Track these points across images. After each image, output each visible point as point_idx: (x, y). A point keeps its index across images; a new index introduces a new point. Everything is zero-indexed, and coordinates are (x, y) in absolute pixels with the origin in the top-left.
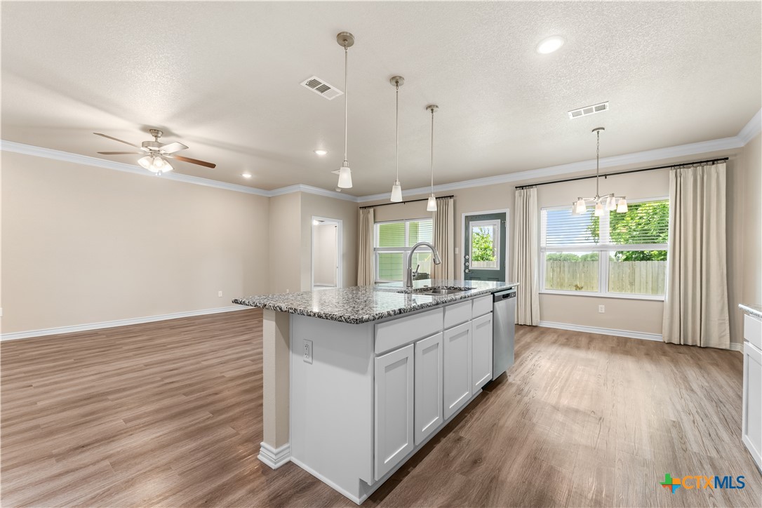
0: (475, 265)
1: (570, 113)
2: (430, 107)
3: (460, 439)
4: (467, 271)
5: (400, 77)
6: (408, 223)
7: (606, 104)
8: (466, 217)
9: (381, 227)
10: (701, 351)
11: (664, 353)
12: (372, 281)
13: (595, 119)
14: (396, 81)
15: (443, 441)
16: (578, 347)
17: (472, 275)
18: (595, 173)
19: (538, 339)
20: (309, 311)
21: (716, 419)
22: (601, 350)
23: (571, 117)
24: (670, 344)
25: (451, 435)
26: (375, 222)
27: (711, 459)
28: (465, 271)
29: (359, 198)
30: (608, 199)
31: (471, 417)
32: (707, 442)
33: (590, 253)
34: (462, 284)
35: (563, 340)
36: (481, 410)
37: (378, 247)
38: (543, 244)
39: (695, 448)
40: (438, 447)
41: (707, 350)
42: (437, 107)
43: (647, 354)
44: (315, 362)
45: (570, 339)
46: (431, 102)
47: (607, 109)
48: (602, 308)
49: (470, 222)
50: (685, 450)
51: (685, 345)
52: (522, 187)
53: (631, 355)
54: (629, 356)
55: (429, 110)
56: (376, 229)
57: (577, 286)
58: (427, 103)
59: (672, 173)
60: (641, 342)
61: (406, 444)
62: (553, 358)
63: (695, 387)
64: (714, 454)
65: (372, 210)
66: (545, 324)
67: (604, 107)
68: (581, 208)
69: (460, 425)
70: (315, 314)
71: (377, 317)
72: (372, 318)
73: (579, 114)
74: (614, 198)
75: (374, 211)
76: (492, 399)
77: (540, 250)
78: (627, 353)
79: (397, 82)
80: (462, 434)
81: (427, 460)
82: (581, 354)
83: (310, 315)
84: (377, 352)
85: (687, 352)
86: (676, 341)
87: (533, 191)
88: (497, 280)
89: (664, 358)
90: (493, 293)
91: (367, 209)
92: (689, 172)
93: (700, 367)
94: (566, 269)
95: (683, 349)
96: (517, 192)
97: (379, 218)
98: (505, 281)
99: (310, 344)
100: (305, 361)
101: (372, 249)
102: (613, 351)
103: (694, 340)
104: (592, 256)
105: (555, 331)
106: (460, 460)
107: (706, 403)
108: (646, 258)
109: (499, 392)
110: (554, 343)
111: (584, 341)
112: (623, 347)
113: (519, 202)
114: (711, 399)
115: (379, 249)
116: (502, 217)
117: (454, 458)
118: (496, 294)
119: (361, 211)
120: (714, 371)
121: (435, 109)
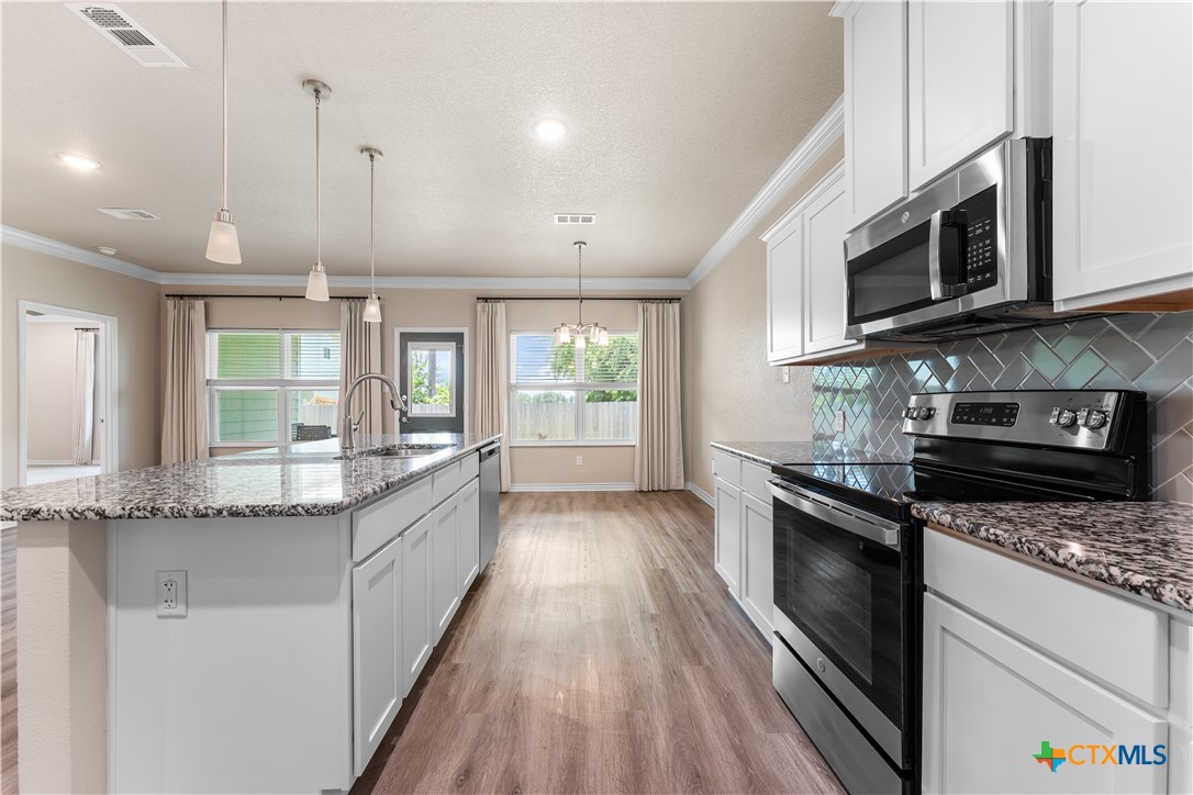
0: (416, 410)
1: (556, 217)
2: (368, 149)
3: (455, 668)
4: (404, 420)
5: (325, 85)
6: (288, 336)
7: (594, 217)
8: (402, 334)
9: (221, 338)
10: (664, 494)
11: (639, 503)
12: (203, 446)
13: (578, 230)
14: (317, 88)
15: (432, 680)
16: (560, 511)
17: (411, 425)
18: (576, 294)
19: (513, 509)
20: (201, 507)
21: (690, 558)
22: (584, 509)
23: (556, 221)
24: (641, 491)
25: (441, 667)
26: (208, 328)
27: (695, 595)
28: (400, 420)
29: (163, 275)
30: (592, 329)
31: (461, 633)
32: (690, 581)
33: (542, 392)
34: (396, 438)
35: (541, 504)
36: (471, 619)
37: (216, 378)
38: (513, 381)
39: (683, 589)
40: (427, 691)
41: (670, 493)
42: (380, 153)
43: (626, 506)
44: (194, 614)
45: (551, 503)
46: (372, 143)
47: (593, 223)
48: (579, 460)
49: (409, 343)
50: (677, 594)
51: (653, 491)
52: (486, 300)
53: (613, 510)
54: (612, 513)
55: (366, 155)
56: (211, 342)
57: (540, 435)
58: (364, 143)
59: (640, 306)
60: (617, 494)
61: (394, 701)
62: (538, 530)
63: (669, 531)
64: (697, 590)
65: (200, 304)
66: (518, 488)
67: (590, 220)
68: (564, 336)
69: (450, 648)
70: (220, 512)
71: (360, 499)
72: (354, 501)
73: (564, 220)
74: (598, 329)
75: (207, 307)
76: (481, 601)
77: (511, 388)
78: (608, 508)
79: (317, 91)
80: (456, 660)
81: (416, 716)
82: (567, 518)
83: (206, 515)
84: (357, 558)
85: (655, 497)
86: (646, 490)
87: (501, 307)
88: (452, 431)
89: (639, 507)
90: (478, 450)
91: (187, 301)
92: (653, 307)
93: (668, 510)
94: (528, 413)
95: (651, 496)
96: (480, 305)
97: (216, 321)
98: (463, 432)
99: (179, 578)
100: (160, 617)
101: (200, 381)
102: (595, 508)
103: (659, 486)
104: (546, 397)
105: (530, 495)
106: (465, 697)
107: (680, 544)
108: (607, 398)
109: (487, 589)
110: (534, 510)
111: (564, 501)
112: (603, 502)
113: (482, 320)
114: (682, 540)
115: (216, 382)
116: (457, 338)
117: (456, 697)
118: (483, 451)
119: (170, 303)
120: (679, 513)
121: (376, 156)
